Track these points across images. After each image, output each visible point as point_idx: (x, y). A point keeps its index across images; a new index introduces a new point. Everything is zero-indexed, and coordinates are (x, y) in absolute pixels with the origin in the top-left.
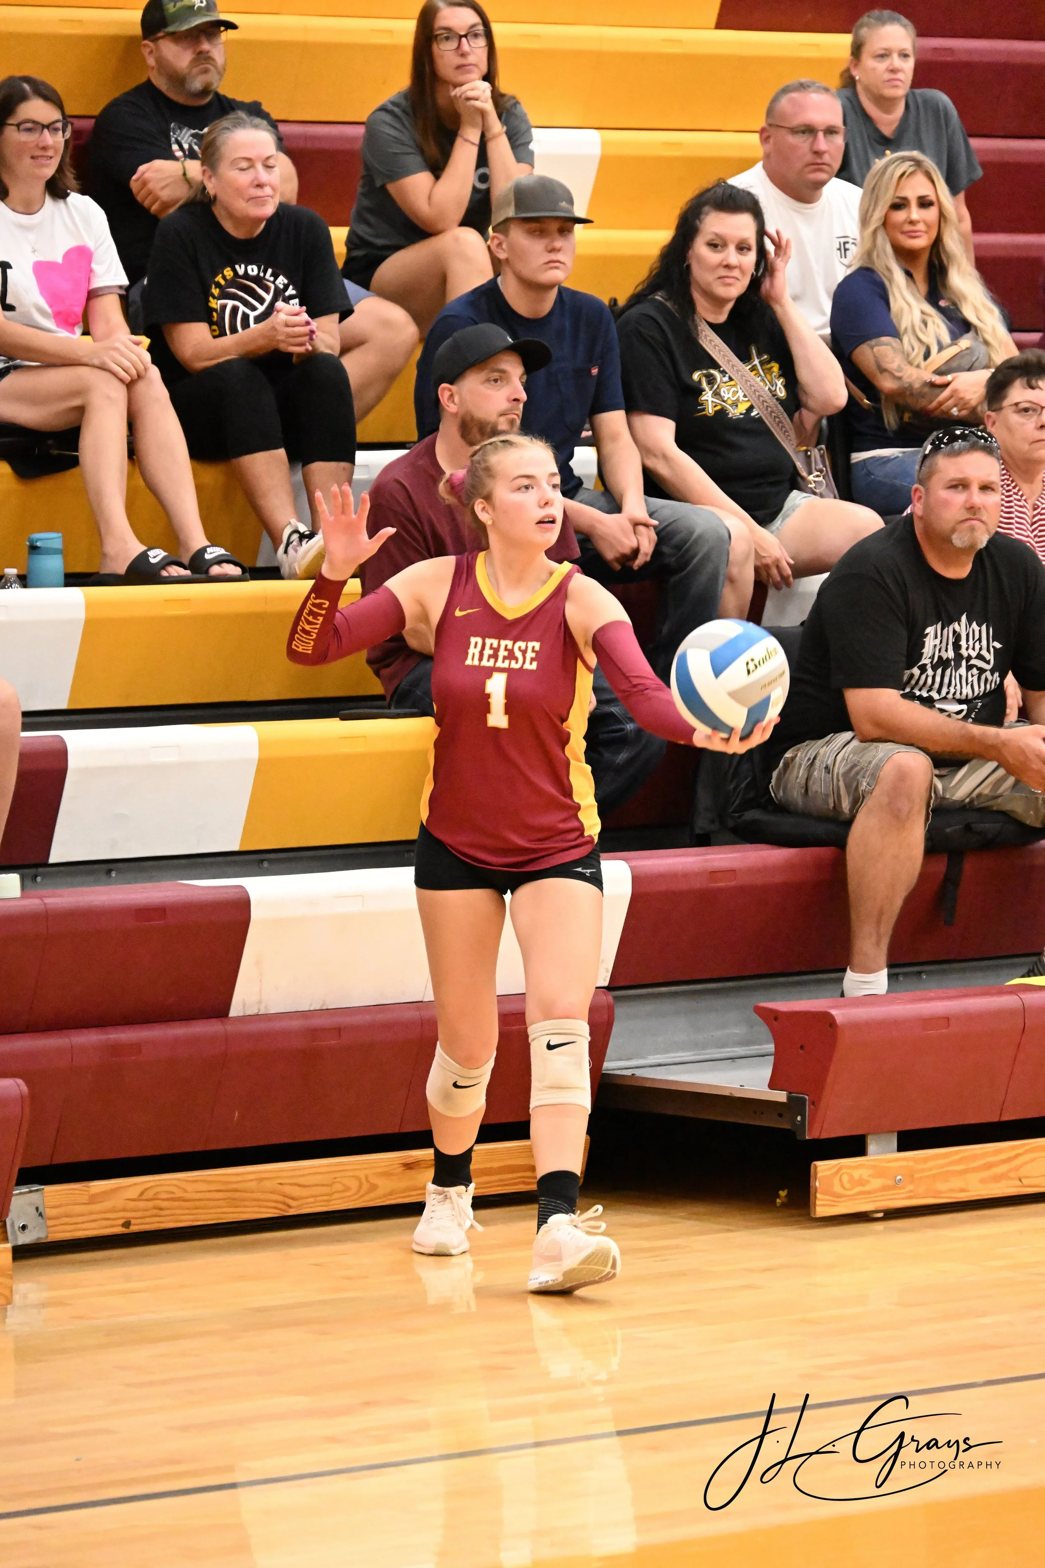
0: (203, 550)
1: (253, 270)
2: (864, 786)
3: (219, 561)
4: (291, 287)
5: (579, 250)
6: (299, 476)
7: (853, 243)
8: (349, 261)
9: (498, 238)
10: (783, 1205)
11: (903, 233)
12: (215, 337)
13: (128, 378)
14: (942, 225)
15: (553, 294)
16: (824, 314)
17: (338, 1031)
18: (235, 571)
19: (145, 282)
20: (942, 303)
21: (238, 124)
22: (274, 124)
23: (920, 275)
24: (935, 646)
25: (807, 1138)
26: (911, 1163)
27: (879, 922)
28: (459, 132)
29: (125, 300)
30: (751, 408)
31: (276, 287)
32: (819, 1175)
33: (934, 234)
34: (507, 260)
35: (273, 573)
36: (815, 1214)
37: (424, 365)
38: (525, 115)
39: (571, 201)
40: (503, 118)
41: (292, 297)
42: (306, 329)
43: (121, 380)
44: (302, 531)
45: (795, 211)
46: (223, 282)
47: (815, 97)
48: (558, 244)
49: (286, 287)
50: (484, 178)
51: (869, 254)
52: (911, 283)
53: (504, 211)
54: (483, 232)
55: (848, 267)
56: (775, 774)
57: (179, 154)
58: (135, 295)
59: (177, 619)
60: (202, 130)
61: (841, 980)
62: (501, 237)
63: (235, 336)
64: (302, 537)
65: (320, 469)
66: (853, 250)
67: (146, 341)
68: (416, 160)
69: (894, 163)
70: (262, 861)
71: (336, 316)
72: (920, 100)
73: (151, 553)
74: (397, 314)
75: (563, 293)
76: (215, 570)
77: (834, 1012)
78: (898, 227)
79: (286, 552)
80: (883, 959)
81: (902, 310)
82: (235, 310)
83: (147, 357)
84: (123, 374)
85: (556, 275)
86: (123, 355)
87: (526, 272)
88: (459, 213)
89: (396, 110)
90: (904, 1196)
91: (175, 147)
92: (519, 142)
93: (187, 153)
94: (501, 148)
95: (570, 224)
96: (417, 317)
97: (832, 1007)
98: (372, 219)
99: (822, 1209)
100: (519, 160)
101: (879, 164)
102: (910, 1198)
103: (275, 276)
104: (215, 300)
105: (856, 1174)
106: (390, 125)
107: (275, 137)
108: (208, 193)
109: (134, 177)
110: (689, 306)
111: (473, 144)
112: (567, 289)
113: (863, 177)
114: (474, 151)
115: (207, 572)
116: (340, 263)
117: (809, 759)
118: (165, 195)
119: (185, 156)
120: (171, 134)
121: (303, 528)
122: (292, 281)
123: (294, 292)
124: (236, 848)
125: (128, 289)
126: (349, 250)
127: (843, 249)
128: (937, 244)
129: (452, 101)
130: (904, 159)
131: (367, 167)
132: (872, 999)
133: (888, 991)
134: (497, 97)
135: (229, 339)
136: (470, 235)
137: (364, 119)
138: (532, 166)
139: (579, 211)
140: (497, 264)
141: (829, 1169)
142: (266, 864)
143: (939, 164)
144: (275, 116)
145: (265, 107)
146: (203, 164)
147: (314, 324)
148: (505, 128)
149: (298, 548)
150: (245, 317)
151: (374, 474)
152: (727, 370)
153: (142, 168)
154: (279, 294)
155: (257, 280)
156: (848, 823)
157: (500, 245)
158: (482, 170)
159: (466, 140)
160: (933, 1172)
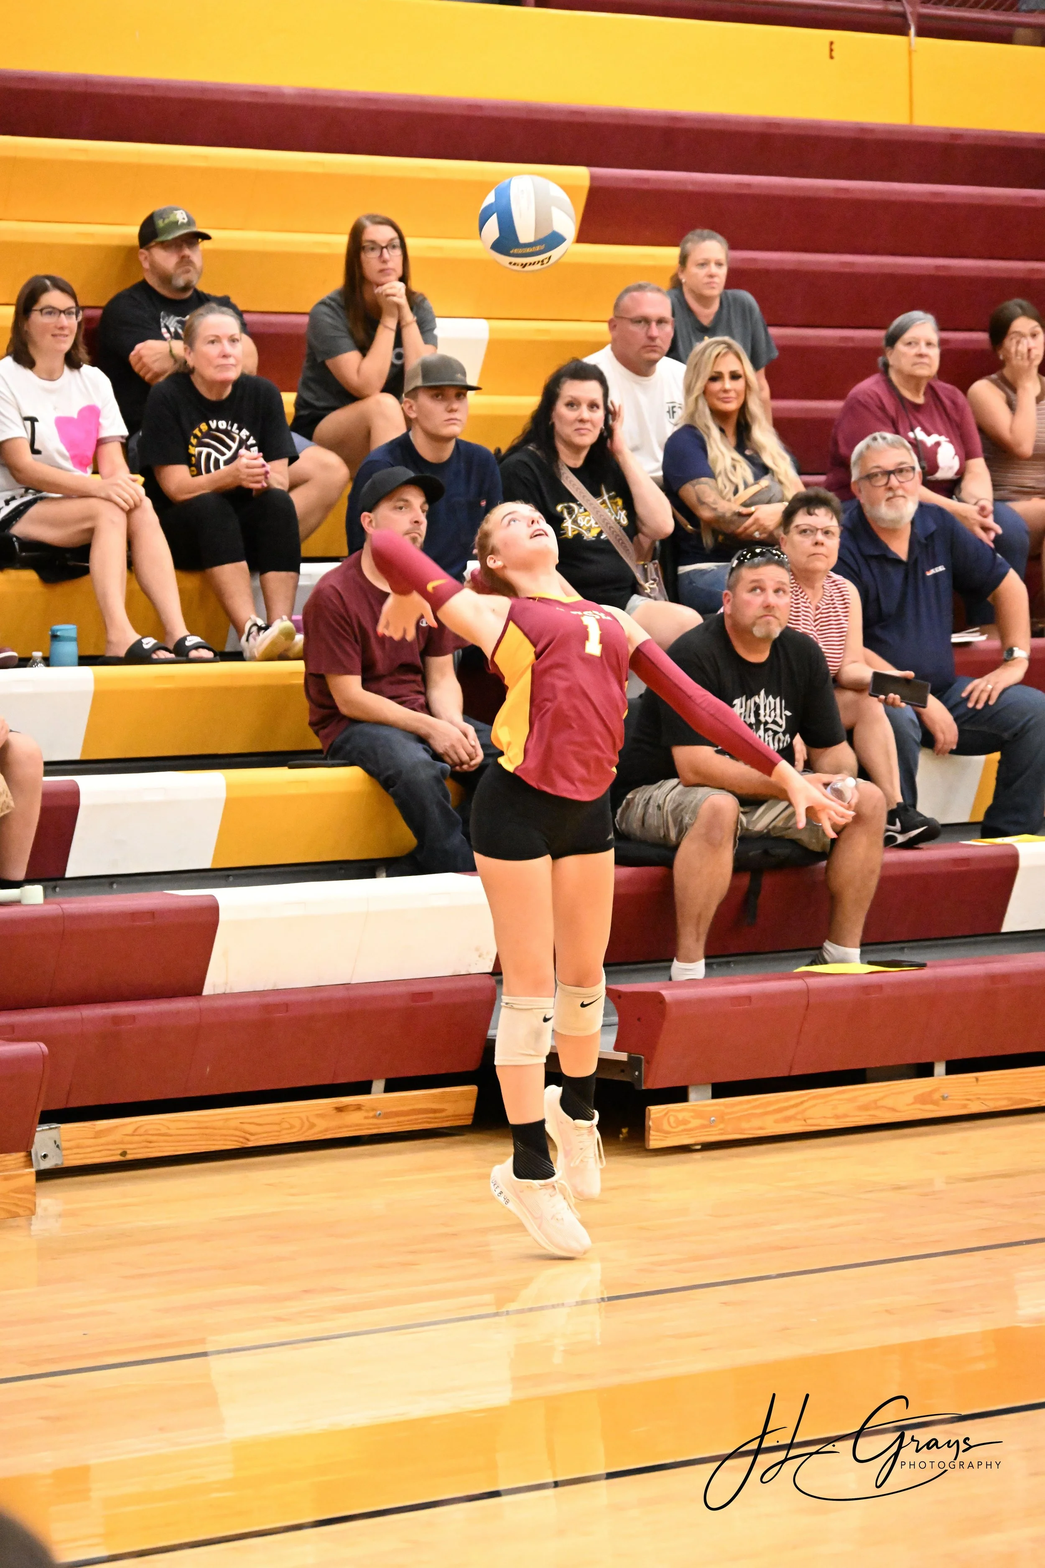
0: (184, 639)
1: (223, 425)
2: (687, 820)
3: (197, 647)
4: (252, 438)
5: (472, 411)
6: (257, 583)
7: (680, 407)
8: (297, 419)
9: (409, 403)
10: (625, 1139)
11: (719, 399)
12: (193, 476)
13: (128, 508)
14: (748, 392)
15: (452, 445)
16: (657, 461)
17: (286, 1006)
18: (209, 654)
19: (141, 434)
20: (748, 452)
21: (211, 311)
22: (239, 314)
23: (731, 430)
24: (741, 714)
25: (643, 1088)
26: (722, 1108)
27: (698, 924)
28: (382, 321)
29: (125, 446)
30: (600, 533)
31: (241, 438)
32: (652, 1116)
33: (741, 401)
34: (416, 419)
35: (238, 656)
36: (649, 1146)
37: (353, 499)
38: (431, 308)
39: (464, 373)
40: (415, 308)
41: (252, 446)
42: (262, 470)
43: (122, 509)
44: (259, 624)
45: (637, 383)
46: (199, 434)
47: (650, 296)
48: (455, 406)
49: (248, 438)
50: (399, 356)
51: (692, 416)
52: (724, 437)
53: (414, 381)
54: (398, 395)
55: (676, 425)
56: (619, 811)
57: (167, 335)
58: (133, 444)
59: (166, 691)
60: (184, 317)
61: (669, 967)
62: (412, 402)
63: (209, 475)
64: (260, 629)
65: (273, 577)
66: (679, 413)
67: (141, 479)
68: (347, 342)
69: (711, 346)
70: (228, 876)
71: (285, 461)
72: (730, 298)
73: (144, 641)
74: (333, 459)
75: (459, 444)
76: (193, 654)
77: (664, 992)
78: (715, 395)
79: (247, 640)
80: (701, 951)
81: (717, 457)
82: (209, 455)
83: (142, 491)
84: (123, 504)
85: (454, 429)
86: (124, 490)
87: (429, 426)
88: (381, 382)
89: (333, 303)
90: (717, 1132)
91: (164, 330)
92: (426, 329)
93: (173, 335)
94: (412, 333)
95: (464, 391)
96: (348, 461)
97: (662, 989)
98: (312, 385)
99: (655, 1141)
100: (426, 342)
101: (699, 347)
102: (722, 1134)
103: (240, 429)
104: (194, 448)
105: (681, 1116)
106: (329, 315)
107: (239, 322)
108: (188, 365)
109: (133, 353)
110: (554, 454)
111: (391, 329)
112: (461, 441)
113: (687, 356)
114: (392, 336)
115: (187, 655)
116: (289, 420)
117: (645, 800)
118: (156, 367)
119: (172, 337)
120: (161, 320)
121: (261, 622)
122: (252, 433)
123: (254, 442)
124: (208, 865)
125: (128, 439)
126: (297, 410)
127: (672, 412)
128: (744, 408)
129: (374, 295)
130: (719, 343)
131: (311, 347)
132: (692, 982)
133: (706, 976)
134: (410, 294)
135: (204, 478)
136: (389, 400)
137: (308, 309)
138: (435, 345)
139: (471, 381)
140: (409, 422)
141: (659, 1112)
142: (231, 879)
143: (745, 347)
144: (241, 307)
145: (234, 300)
146: (185, 343)
147: (269, 466)
148: (415, 318)
149: (257, 637)
150: (217, 461)
151: (315, 581)
152: (583, 504)
153: (139, 346)
154: (242, 443)
155: (227, 433)
156: (675, 848)
157: (411, 407)
158: (398, 350)
159: (386, 327)
160: (739, 1115)
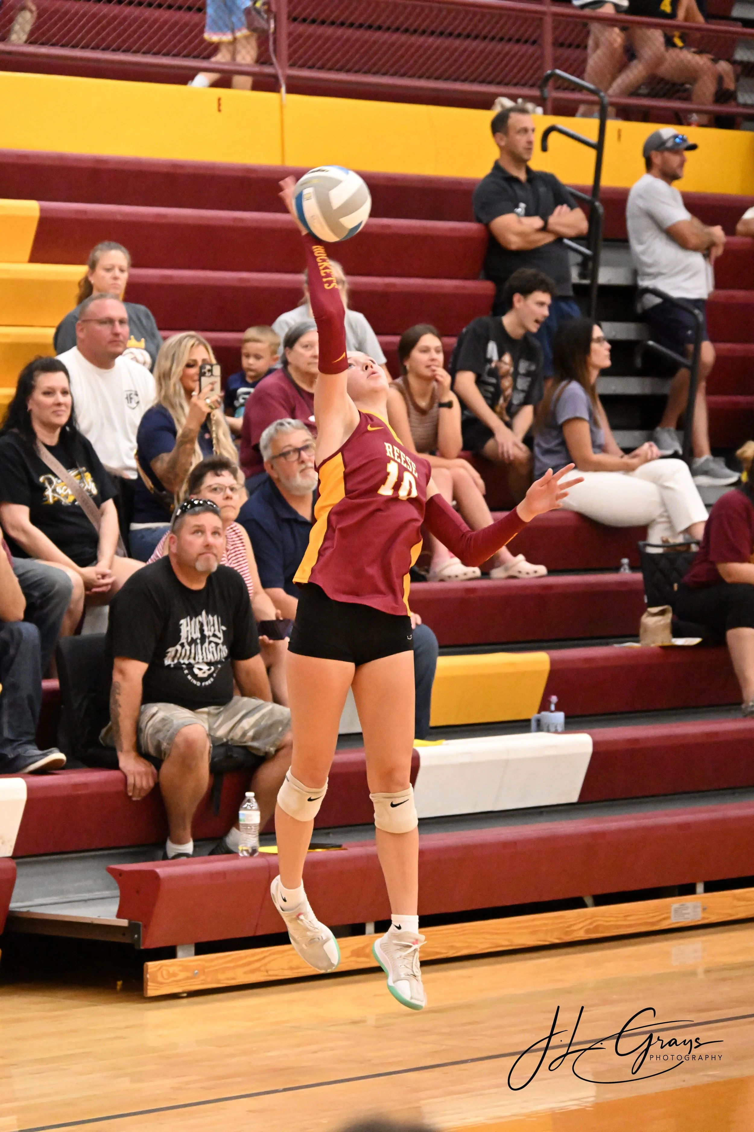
10: (120, 990)
24: (188, 630)
25: (141, 948)
26: (203, 963)
30: (75, 500)
32: (148, 970)
36: (147, 994)
45: (99, 374)
77: (158, 870)
78: (191, 378)
90: (198, 983)
97: (156, 867)
99: (152, 990)
102: (202, 984)
105: (171, 970)
127: (130, 398)
141: (155, 967)
152: (59, 476)
160: (216, 968)
